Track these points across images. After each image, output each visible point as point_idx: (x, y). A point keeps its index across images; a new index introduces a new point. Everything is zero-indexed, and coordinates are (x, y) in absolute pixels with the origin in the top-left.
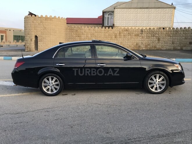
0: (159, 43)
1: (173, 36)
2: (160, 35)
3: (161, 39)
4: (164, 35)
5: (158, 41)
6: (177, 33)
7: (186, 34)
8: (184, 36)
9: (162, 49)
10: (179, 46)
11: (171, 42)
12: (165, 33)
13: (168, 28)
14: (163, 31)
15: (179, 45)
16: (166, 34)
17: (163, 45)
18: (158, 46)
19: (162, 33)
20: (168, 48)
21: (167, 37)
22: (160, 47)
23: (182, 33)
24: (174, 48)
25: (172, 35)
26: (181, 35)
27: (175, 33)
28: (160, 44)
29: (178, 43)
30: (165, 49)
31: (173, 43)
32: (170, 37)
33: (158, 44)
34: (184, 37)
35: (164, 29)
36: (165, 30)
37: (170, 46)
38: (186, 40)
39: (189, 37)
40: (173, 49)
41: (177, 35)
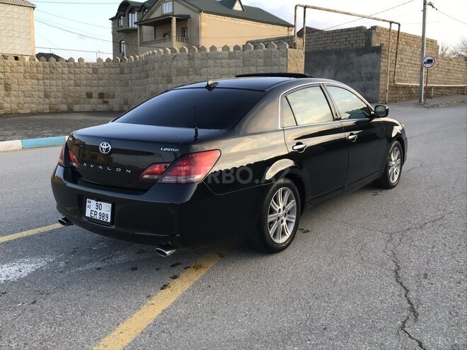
0: (8, 96)
1: (44, 78)
2: (8, 74)
3: (14, 86)
4: (22, 76)
5: (6, 90)
6: (54, 71)
7: (75, 73)
8: (71, 79)
9: (22, 111)
10: (63, 103)
11: (42, 94)
12: (23, 71)
13: (27, 59)
14: (15, 65)
15: (64, 100)
16: (25, 72)
17: (21, 100)
18: (6, 105)
19: (14, 69)
20: (35, 107)
21: (29, 81)
22: (14, 106)
23: (66, 72)
24: (50, 109)
25: (40, 76)
26: (63, 75)
27: (48, 70)
28: (13, 98)
29: (60, 94)
30: (28, 111)
31: (46, 96)
32: (36, 81)
33: (8, 99)
34: (72, 81)
35: (16, 58)
36: (20, 62)
37: (40, 103)
38: (77, 88)
39: (85, 82)
40: (48, 111)
41: (54, 76)
